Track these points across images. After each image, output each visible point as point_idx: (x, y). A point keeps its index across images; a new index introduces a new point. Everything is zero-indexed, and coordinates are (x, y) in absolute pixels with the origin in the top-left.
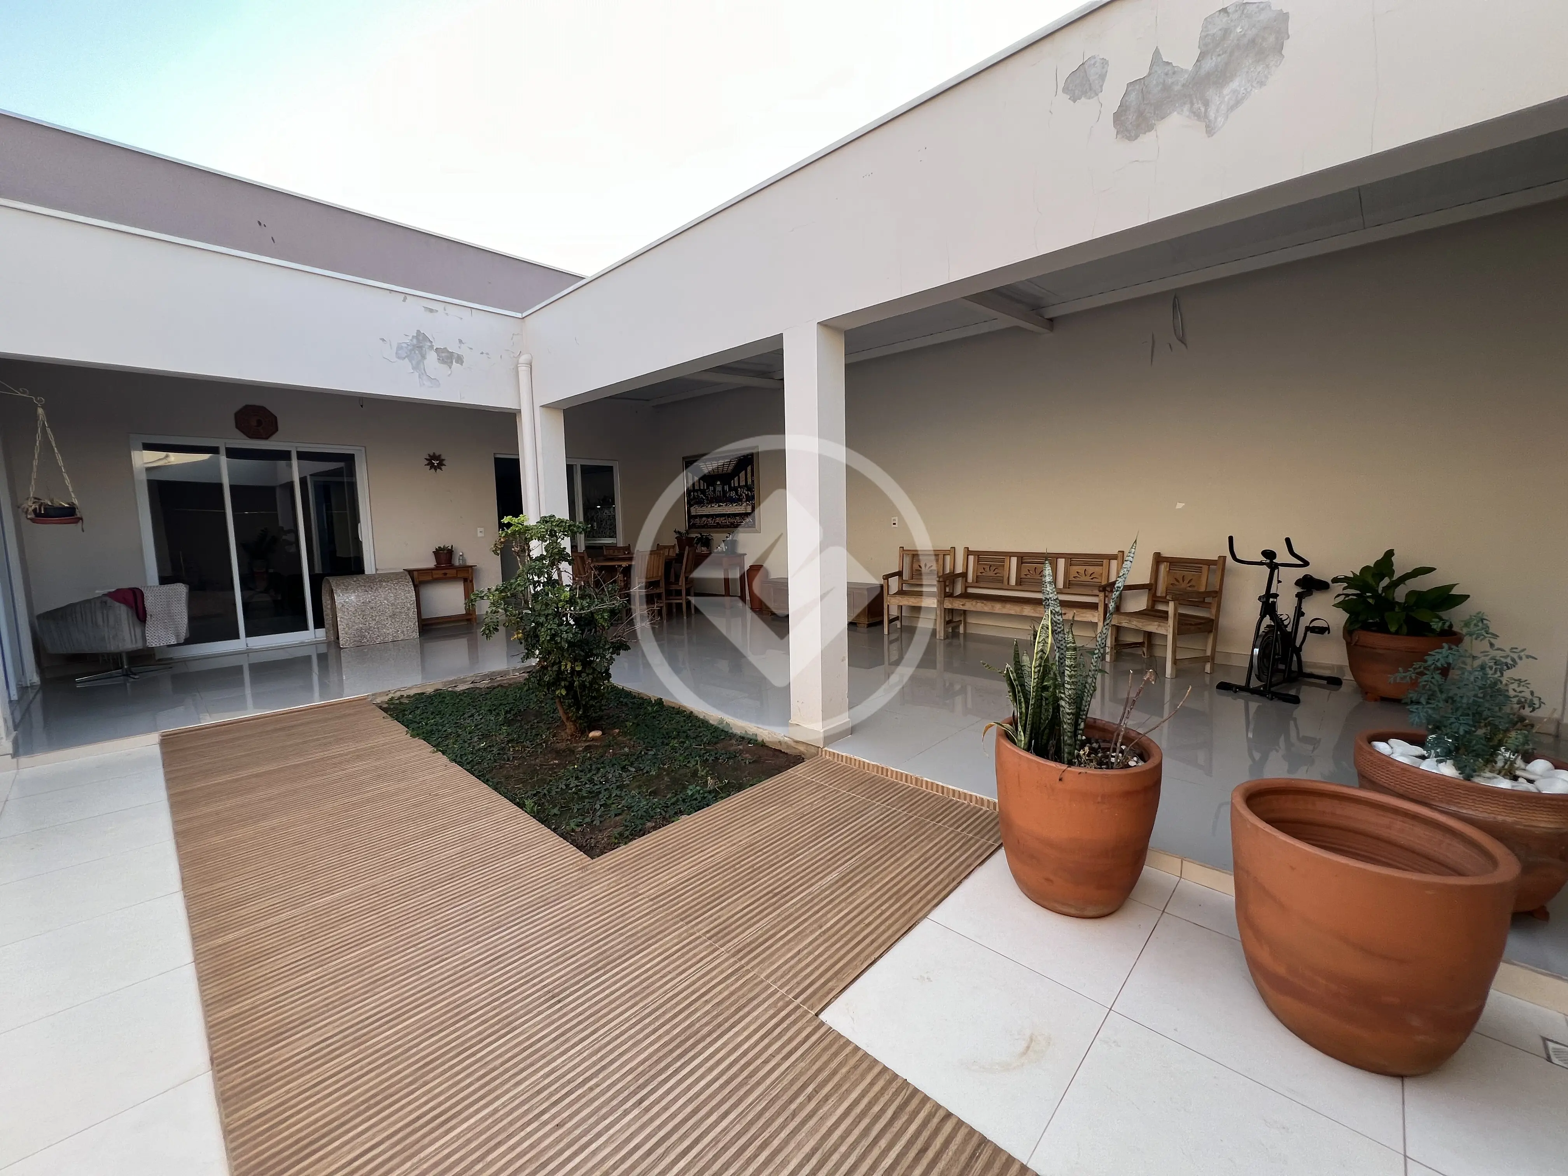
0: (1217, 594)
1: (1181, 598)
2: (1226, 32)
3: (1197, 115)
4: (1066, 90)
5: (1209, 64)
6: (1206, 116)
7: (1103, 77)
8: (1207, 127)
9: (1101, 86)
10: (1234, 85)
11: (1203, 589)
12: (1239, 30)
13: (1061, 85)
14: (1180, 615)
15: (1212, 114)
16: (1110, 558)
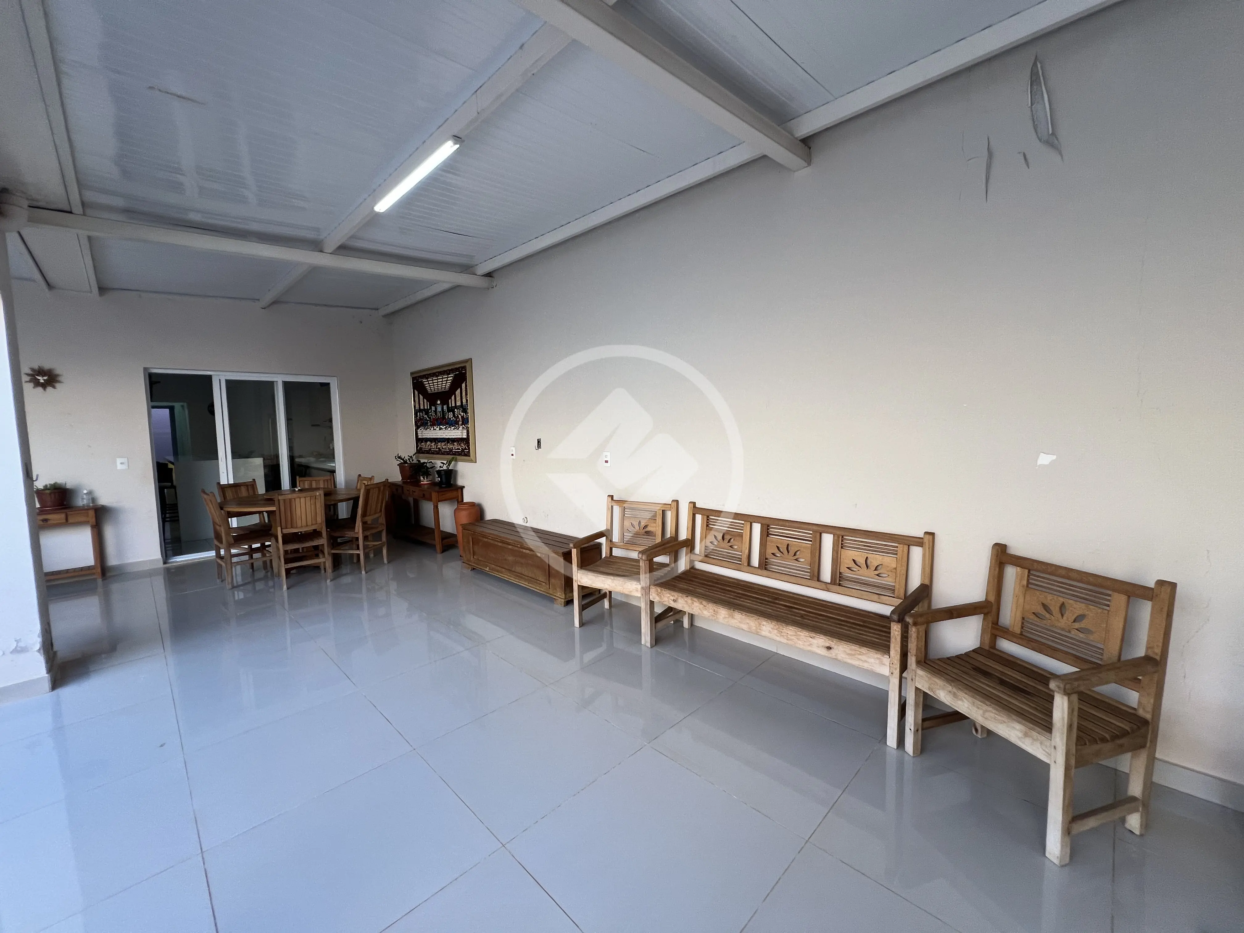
16: (909, 541)
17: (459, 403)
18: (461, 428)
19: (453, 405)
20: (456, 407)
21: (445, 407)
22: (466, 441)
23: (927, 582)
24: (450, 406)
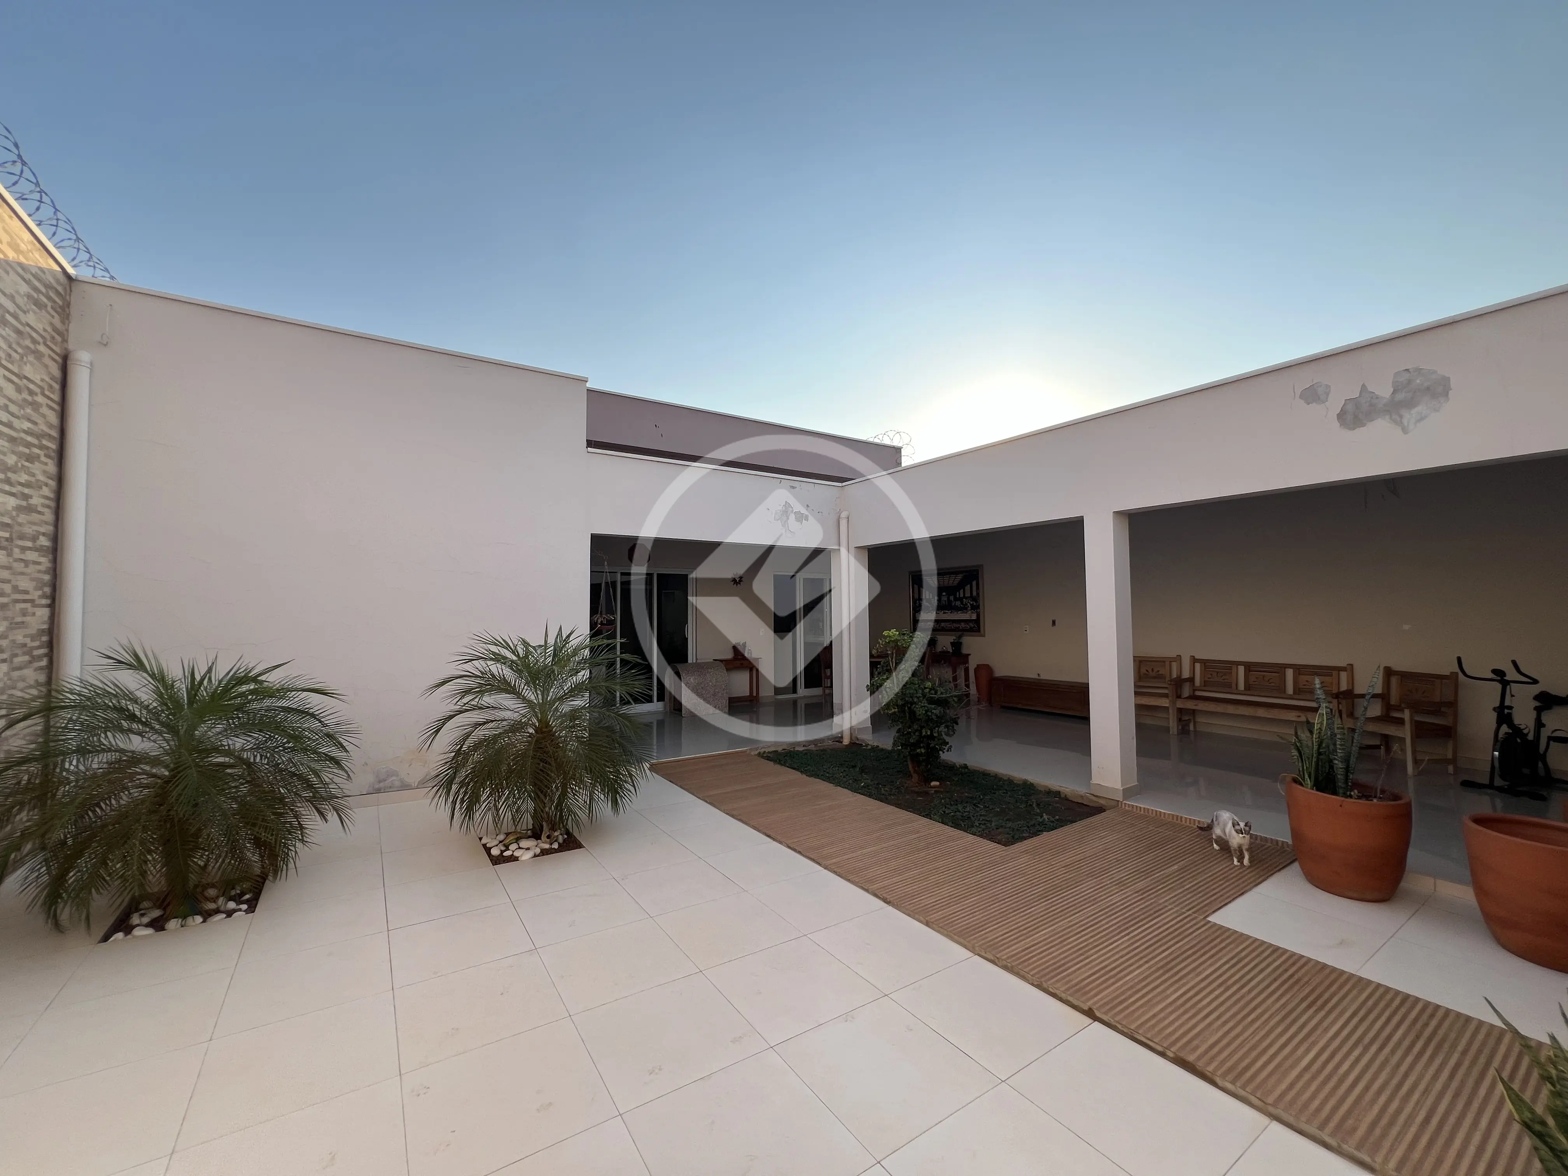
0: (1453, 704)
1: (1415, 707)
2: (1409, 382)
3: (1395, 422)
4: (1301, 397)
5: (1400, 396)
6: (1402, 423)
7: (1327, 394)
8: (1402, 429)
9: (1327, 398)
10: (1419, 409)
11: (1437, 699)
12: (1418, 381)
13: (1298, 394)
14: (1417, 722)
15: (1405, 421)
16: (1339, 669)
17: (968, 594)
18: (970, 612)
19: (962, 595)
20: (964, 597)
21: (952, 598)
22: (977, 621)
23: (1351, 688)
24: (958, 596)
